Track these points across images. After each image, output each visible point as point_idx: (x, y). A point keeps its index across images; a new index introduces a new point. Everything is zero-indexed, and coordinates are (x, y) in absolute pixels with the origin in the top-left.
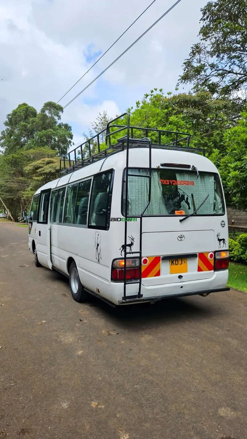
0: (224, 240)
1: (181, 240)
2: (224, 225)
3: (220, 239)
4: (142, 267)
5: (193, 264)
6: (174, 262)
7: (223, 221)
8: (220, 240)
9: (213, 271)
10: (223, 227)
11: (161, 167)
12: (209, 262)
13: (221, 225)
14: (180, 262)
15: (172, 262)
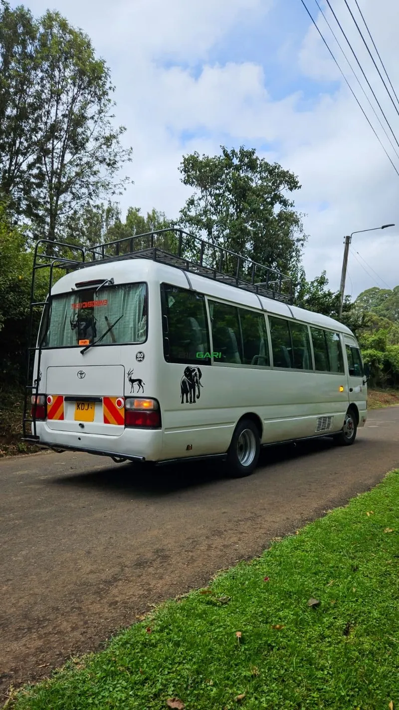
0: (140, 381)
1: (81, 378)
2: (142, 359)
3: (132, 378)
4: (48, 406)
5: (99, 412)
6: (80, 406)
7: (140, 353)
8: (132, 381)
9: (123, 426)
10: (140, 361)
11: (76, 289)
12: (118, 412)
13: (137, 358)
14: (86, 407)
15: (78, 406)
